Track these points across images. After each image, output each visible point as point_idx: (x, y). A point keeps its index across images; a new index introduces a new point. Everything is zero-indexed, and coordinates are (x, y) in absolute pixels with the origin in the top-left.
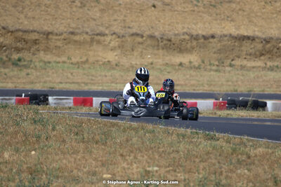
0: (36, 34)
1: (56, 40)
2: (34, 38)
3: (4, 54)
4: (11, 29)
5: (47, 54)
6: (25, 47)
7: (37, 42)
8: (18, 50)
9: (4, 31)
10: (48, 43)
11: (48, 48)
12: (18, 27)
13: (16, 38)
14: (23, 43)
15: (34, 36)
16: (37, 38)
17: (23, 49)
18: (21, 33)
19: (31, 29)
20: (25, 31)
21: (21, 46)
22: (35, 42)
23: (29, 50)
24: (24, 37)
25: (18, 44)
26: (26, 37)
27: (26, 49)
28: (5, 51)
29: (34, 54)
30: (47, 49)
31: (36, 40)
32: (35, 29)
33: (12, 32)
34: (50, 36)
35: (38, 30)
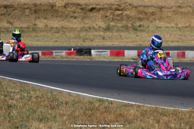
0: (153, 8)
1: (168, 12)
2: (151, 11)
3: (131, 22)
4: (135, 5)
5: (161, 22)
6: (145, 17)
7: (154, 13)
8: (140, 19)
9: (130, 6)
10: (161, 14)
11: (161, 17)
12: (140, 3)
13: (139, 11)
14: (144, 15)
15: (151, 10)
16: (154, 10)
17: (143, 19)
18: (142, 8)
19: (150, 4)
20: (145, 7)
21: (142, 17)
22: (153, 14)
23: (148, 19)
24: (144, 10)
25: (140, 15)
26: (146, 10)
27: (146, 19)
28: (131, 20)
29: (151, 22)
30: (161, 19)
31: (153, 12)
32: (152, 5)
33: (136, 7)
34: (163, 9)
35: (154, 5)
